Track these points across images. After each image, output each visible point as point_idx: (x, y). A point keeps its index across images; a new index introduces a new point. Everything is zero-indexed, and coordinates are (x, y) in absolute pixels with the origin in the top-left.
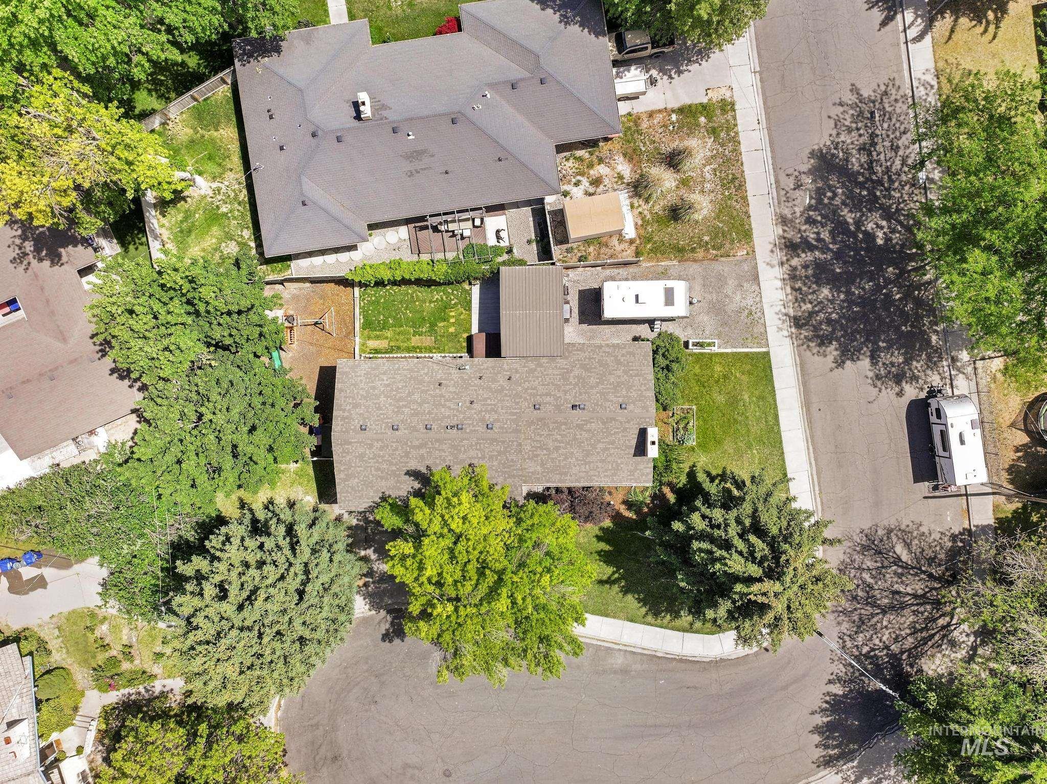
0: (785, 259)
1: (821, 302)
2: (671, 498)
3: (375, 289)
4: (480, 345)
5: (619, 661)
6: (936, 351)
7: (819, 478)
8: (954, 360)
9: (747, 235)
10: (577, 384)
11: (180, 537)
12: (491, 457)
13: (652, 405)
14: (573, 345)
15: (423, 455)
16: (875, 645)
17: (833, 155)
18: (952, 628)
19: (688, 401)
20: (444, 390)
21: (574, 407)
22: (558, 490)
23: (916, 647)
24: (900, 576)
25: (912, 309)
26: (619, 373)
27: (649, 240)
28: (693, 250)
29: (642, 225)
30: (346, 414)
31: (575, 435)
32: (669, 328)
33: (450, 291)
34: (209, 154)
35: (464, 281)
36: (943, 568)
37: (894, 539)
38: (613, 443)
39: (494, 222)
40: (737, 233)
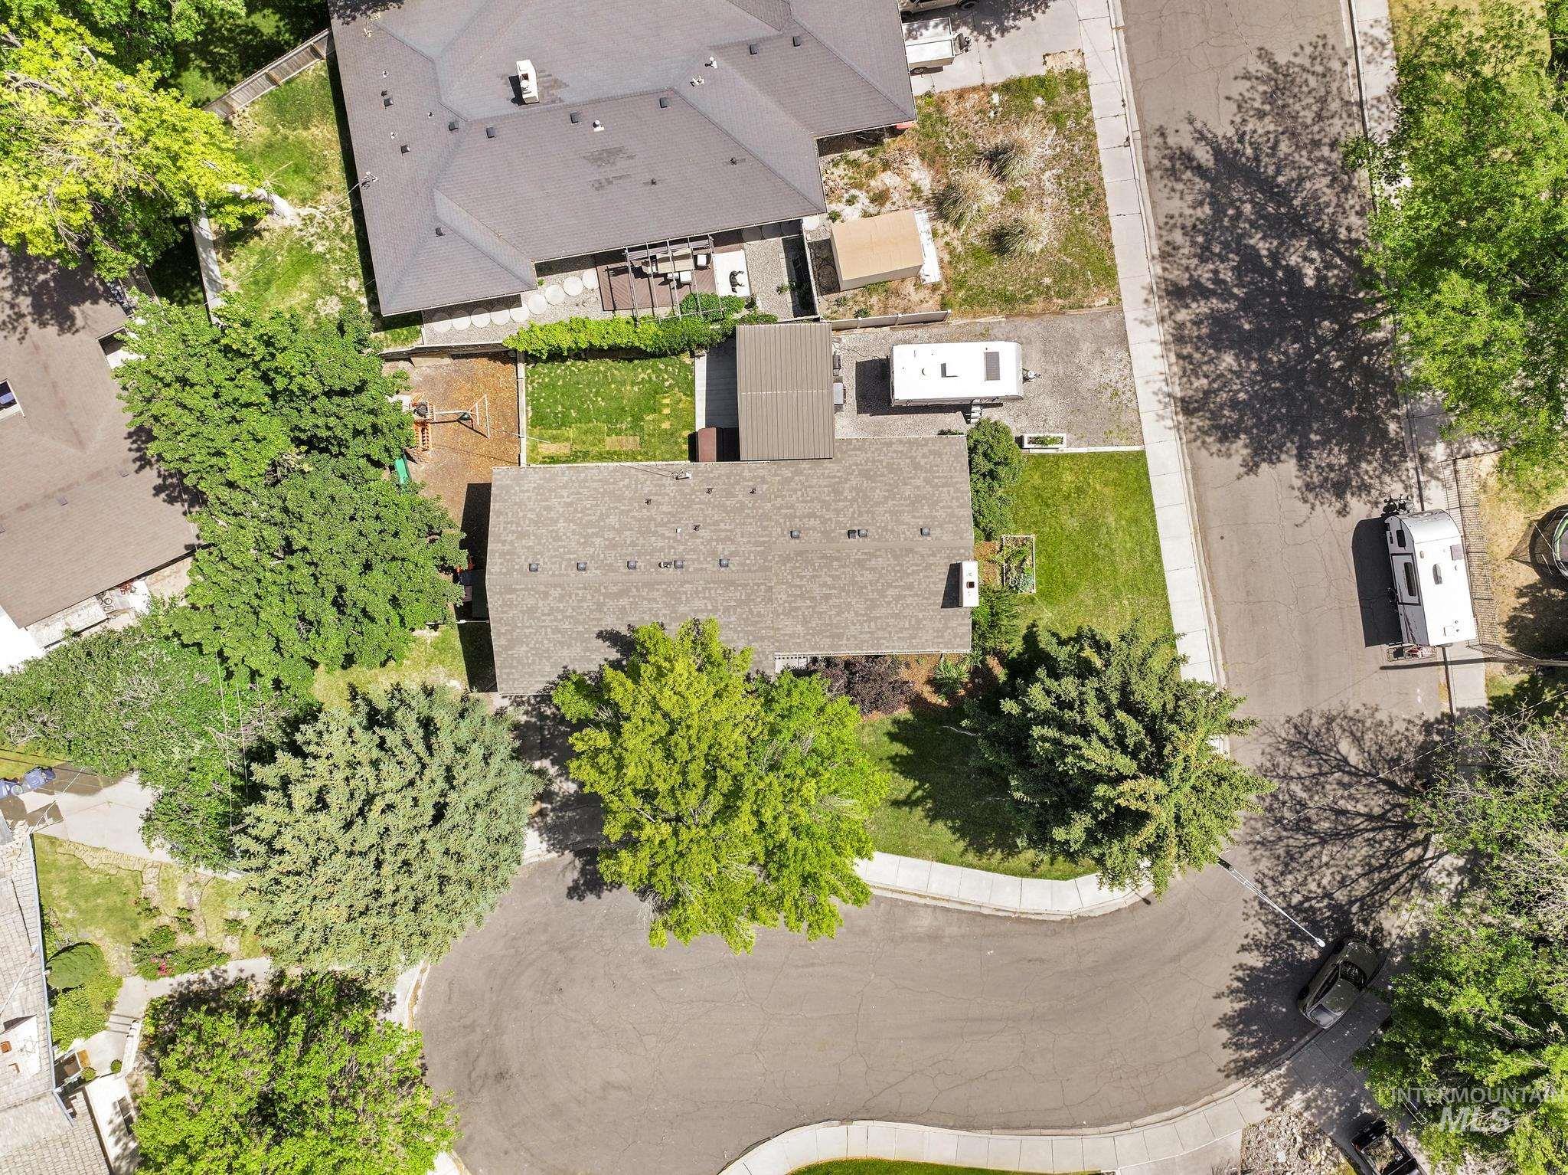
0: (1166, 312)
1: (1221, 375)
2: (1001, 674)
3: (549, 365)
4: (708, 444)
5: (924, 922)
6: (1396, 447)
7: (1222, 641)
8: (1423, 459)
9: (1108, 274)
10: (854, 500)
11: (261, 739)
12: (727, 609)
13: (970, 533)
14: (849, 441)
15: (624, 608)
16: (1310, 892)
17: (1236, 152)
18: (1426, 864)
19: (1024, 527)
20: (653, 509)
21: (850, 533)
22: (829, 661)
23: (1372, 894)
24: (1345, 786)
25: (1358, 384)
26: (918, 482)
27: (961, 285)
28: (1028, 299)
29: (950, 263)
30: (507, 547)
31: (854, 575)
32: (994, 415)
33: (662, 366)
34: (296, 165)
35: (683, 351)
36: (1411, 774)
37: (1338, 732)
38: (910, 587)
39: (727, 261)
40: (1093, 272)
